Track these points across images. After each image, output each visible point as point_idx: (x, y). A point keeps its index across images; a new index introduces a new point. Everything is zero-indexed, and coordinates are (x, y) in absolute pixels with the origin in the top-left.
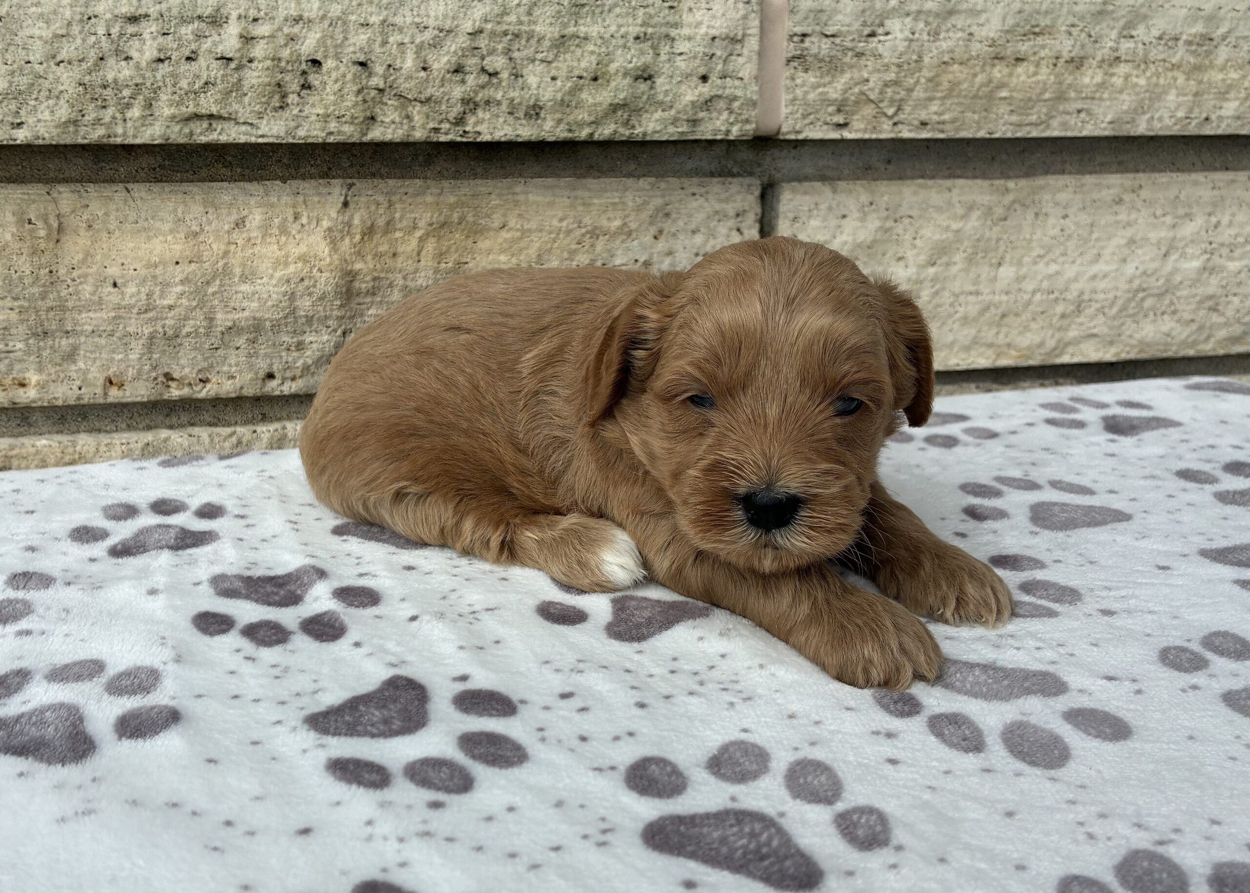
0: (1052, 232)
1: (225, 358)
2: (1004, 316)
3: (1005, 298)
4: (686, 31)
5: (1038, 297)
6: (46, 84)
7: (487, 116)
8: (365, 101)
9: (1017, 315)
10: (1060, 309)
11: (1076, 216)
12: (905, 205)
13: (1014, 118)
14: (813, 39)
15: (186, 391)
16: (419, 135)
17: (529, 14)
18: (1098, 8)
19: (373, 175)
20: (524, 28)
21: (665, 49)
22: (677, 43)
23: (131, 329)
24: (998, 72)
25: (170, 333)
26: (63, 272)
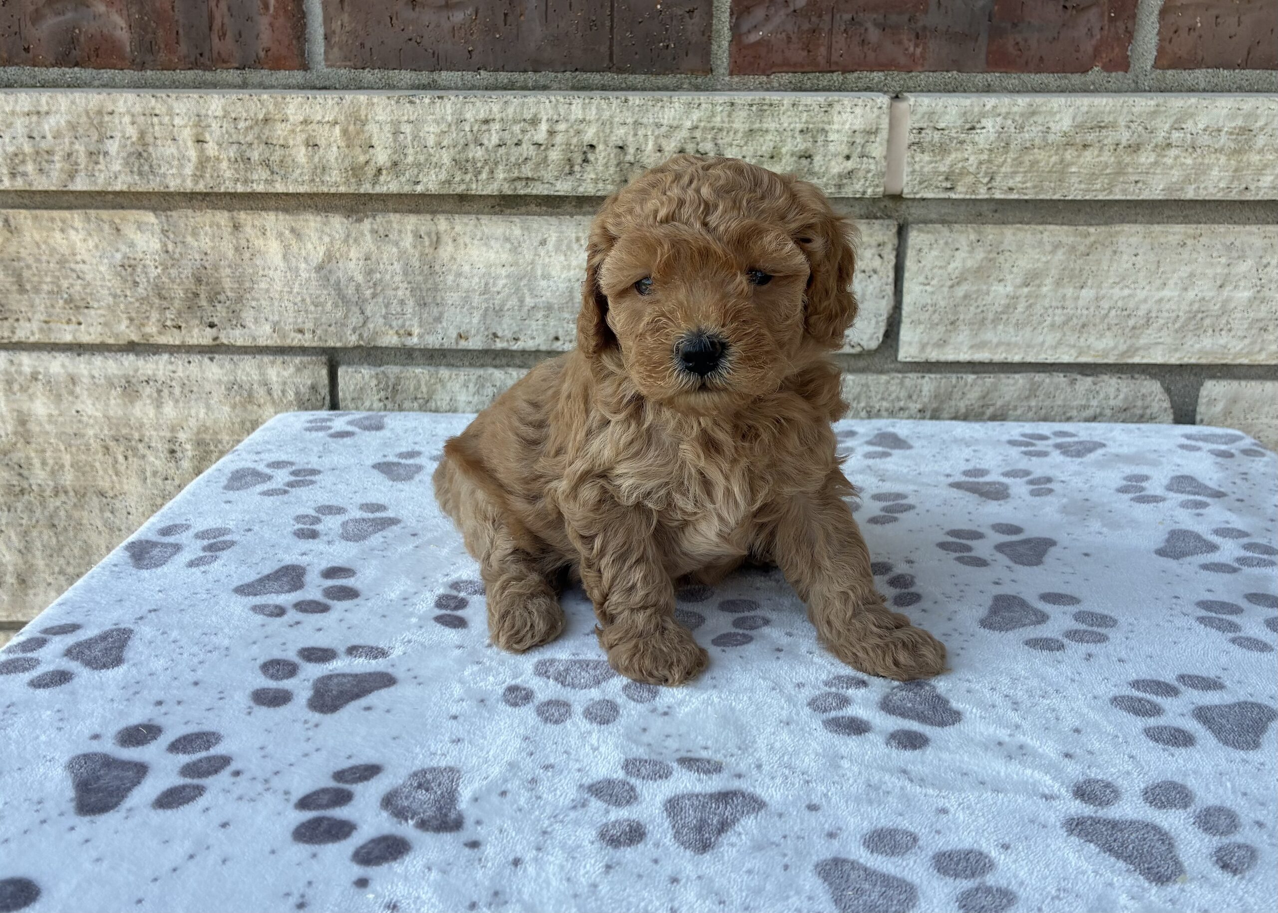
0: (1125, 266)
1: (530, 326)
2: (1084, 326)
3: (1085, 312)
4: (836, 127)
5: (1113, 313)
6: (434, 160)
8: (621, 170)
9: (1094, 325)
10: (1131, 323)
11: (1145, 254)
12: (1006, 242)
13: (1083, 186)
14: (928, 131)
15: (505, 345)
17: (729, 116)
18: (1152, 109)
20: (726, 125)
21: (820, 138)
22: (830, 134)
23: (475, 304)
24: (1069, 155)
25: (497, 308)
26: (437, 268)
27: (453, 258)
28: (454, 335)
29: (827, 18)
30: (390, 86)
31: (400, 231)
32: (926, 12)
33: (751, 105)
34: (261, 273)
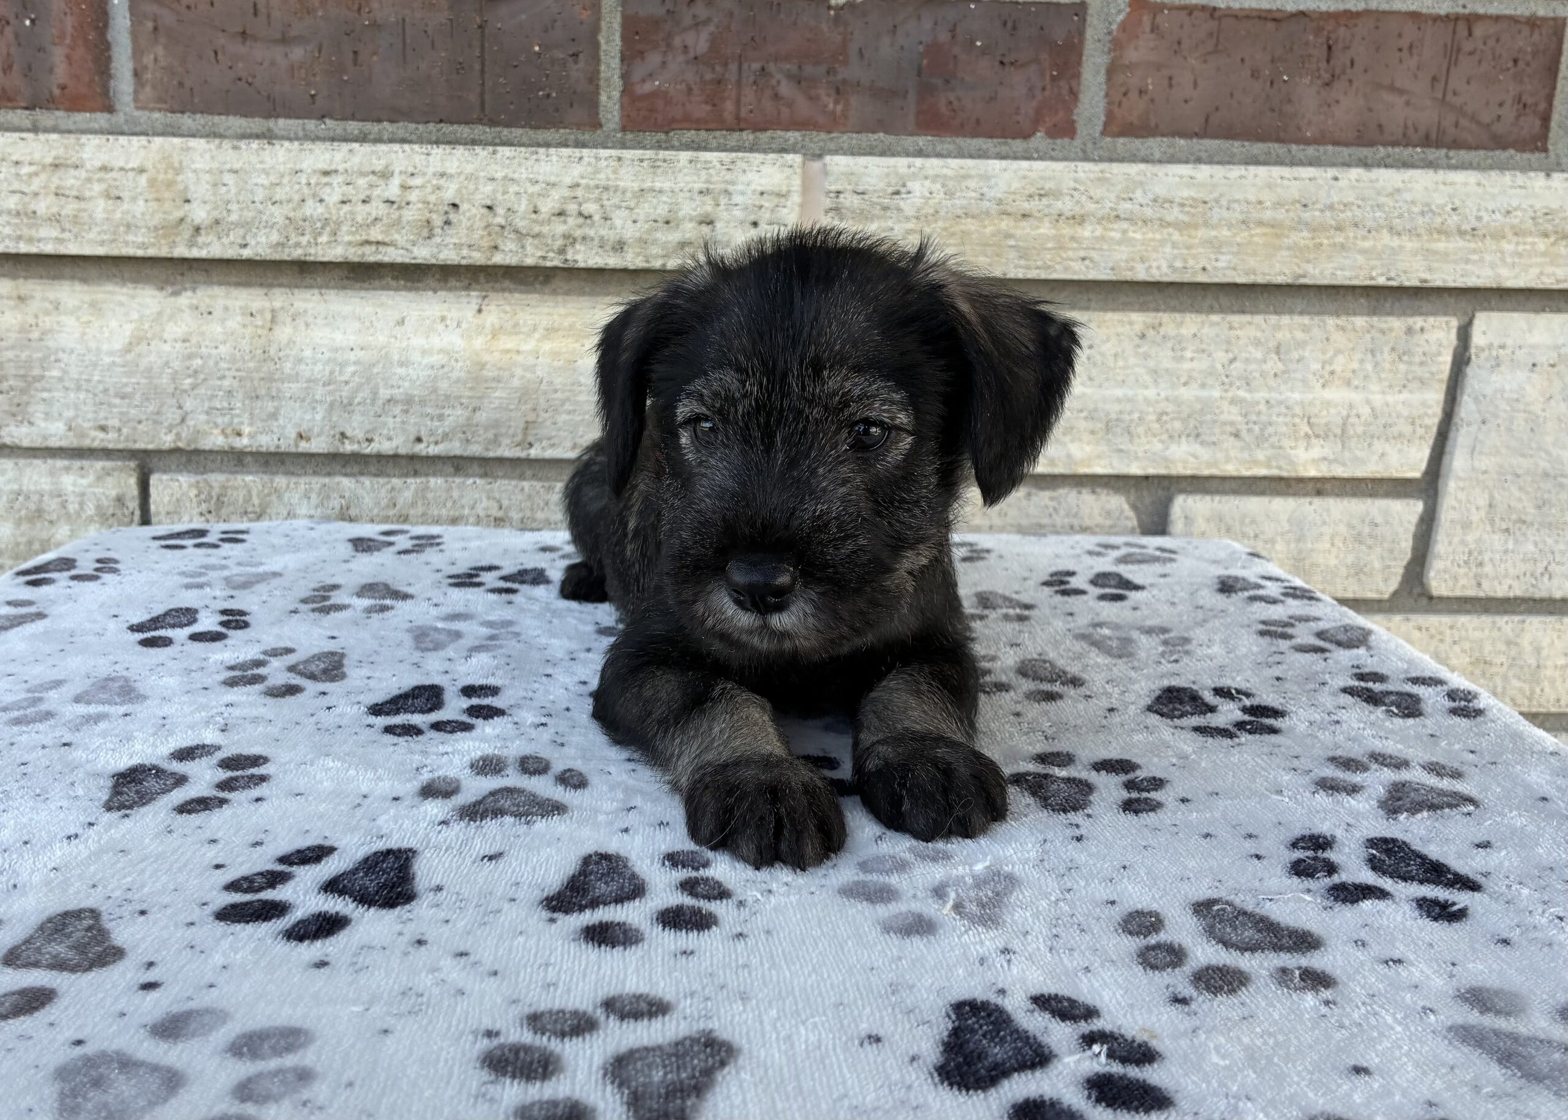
1: (385, 424)
6: (264, 218)
7: (583, 248)
8: (489, 234)
13: (1023, 263)
14: (846, 195)
15: (355, 447)
16: (530, 261)
17: (615, 172)
18: (1099, 175)
19: (503, 290)
20: (612, 183)
21: (723, 200)
22: (733, 196)
23: (318, 397)
24: (1005, 224)
25: (345, 401)
26: (272, 352)
27: (291, 342)
28: (293, 435)
29: (733, 67)
30: (212, 134)
31: (226, 309)
32: (845, 63)
33: (642, 161)
34: (53, 358)
